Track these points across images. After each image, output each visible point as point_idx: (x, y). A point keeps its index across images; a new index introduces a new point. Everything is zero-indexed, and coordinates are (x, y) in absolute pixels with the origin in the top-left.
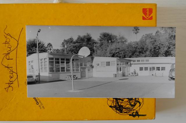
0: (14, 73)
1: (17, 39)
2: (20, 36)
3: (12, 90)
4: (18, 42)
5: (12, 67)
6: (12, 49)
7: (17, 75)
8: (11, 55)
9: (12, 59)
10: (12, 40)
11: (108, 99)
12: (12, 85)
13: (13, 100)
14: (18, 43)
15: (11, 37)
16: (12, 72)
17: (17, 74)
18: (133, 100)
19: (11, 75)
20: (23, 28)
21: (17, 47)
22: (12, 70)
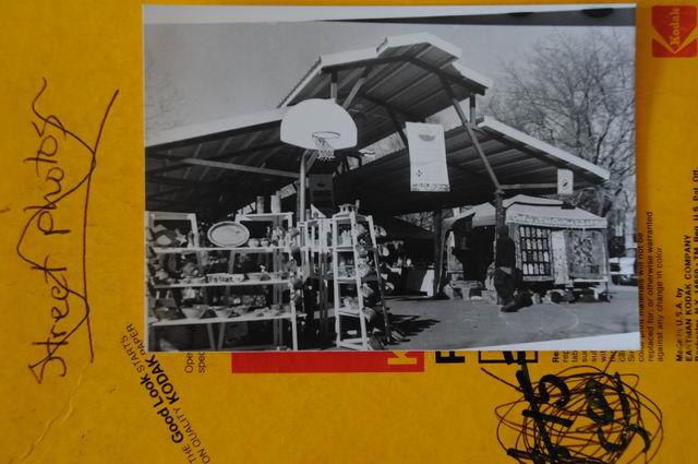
0: (72, 298)
1: (90, 139)
2: (102, 126)
3: (63, 375)
4: (94, 153)
5: (65, 269)
6: (66, 185)
7: (87, 307)
8: (64, 214)
9: (67, 231)
10: (67, 144)
11: (502, 419)
12: (61, 351)
13: (65, 418)
14: (94, 160)
15: (65, 131)
16: (63, 292)
17: (86, 300)
18: (617, 421)
19: (61, 305)
20: (117, 91)
21: (90, 175)
22: (63, 284)
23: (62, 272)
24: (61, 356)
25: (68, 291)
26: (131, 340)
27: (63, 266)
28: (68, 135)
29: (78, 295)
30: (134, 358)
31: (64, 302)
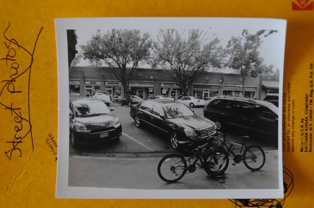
0: (24, 122)
1: (31, 50)
2: (36, 43)
3: (20, 156)
4: (32, 56)
5: (20, 109)
6: (20, 70)
7: (31, 126)
8: (19, 84)
9: (21, 92)
10: (20, 52)
12: (19, 146)
13: (22, 176)
14: (32, 59)
15: (19, 46)
16: (20, 119)
17: (30, 123)
19: (18, 125)
20: (42, 28)
21: (31, 66)
22: (20, 115)
23: (19, 110)
24: (19, 148)
25: (22, 118)
26: (50, 141)
27: (19, 107)
28: (20, 48)
29: (26, 120)
30: (52, 149)
31: (20, 124)
